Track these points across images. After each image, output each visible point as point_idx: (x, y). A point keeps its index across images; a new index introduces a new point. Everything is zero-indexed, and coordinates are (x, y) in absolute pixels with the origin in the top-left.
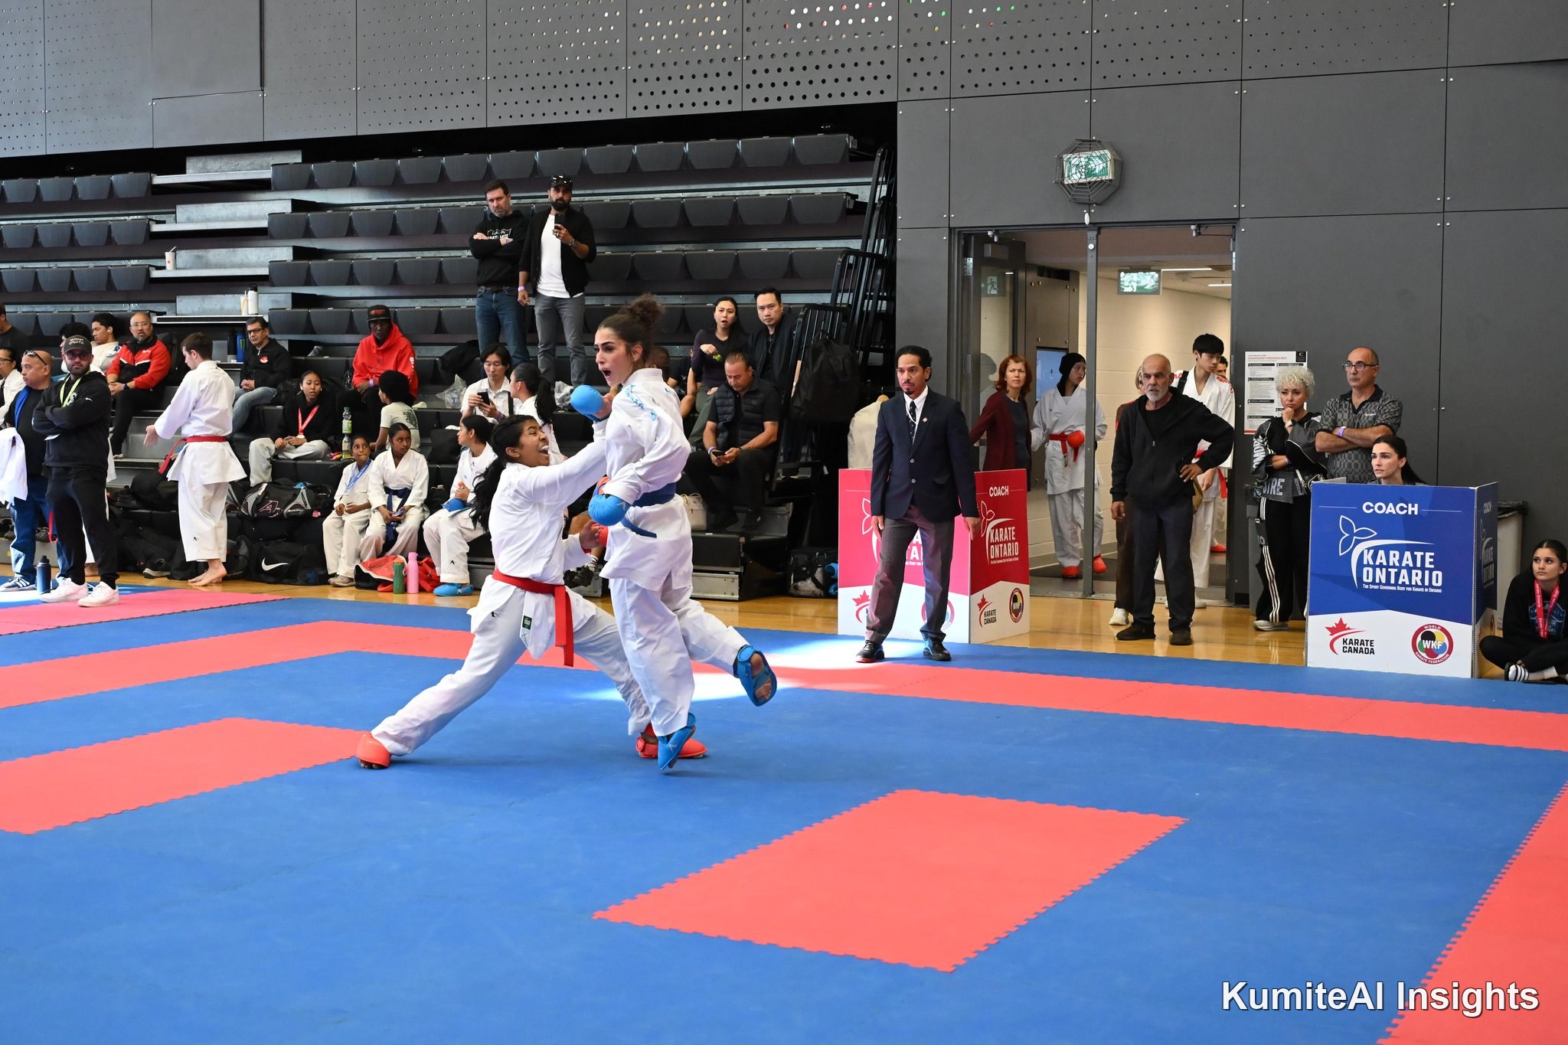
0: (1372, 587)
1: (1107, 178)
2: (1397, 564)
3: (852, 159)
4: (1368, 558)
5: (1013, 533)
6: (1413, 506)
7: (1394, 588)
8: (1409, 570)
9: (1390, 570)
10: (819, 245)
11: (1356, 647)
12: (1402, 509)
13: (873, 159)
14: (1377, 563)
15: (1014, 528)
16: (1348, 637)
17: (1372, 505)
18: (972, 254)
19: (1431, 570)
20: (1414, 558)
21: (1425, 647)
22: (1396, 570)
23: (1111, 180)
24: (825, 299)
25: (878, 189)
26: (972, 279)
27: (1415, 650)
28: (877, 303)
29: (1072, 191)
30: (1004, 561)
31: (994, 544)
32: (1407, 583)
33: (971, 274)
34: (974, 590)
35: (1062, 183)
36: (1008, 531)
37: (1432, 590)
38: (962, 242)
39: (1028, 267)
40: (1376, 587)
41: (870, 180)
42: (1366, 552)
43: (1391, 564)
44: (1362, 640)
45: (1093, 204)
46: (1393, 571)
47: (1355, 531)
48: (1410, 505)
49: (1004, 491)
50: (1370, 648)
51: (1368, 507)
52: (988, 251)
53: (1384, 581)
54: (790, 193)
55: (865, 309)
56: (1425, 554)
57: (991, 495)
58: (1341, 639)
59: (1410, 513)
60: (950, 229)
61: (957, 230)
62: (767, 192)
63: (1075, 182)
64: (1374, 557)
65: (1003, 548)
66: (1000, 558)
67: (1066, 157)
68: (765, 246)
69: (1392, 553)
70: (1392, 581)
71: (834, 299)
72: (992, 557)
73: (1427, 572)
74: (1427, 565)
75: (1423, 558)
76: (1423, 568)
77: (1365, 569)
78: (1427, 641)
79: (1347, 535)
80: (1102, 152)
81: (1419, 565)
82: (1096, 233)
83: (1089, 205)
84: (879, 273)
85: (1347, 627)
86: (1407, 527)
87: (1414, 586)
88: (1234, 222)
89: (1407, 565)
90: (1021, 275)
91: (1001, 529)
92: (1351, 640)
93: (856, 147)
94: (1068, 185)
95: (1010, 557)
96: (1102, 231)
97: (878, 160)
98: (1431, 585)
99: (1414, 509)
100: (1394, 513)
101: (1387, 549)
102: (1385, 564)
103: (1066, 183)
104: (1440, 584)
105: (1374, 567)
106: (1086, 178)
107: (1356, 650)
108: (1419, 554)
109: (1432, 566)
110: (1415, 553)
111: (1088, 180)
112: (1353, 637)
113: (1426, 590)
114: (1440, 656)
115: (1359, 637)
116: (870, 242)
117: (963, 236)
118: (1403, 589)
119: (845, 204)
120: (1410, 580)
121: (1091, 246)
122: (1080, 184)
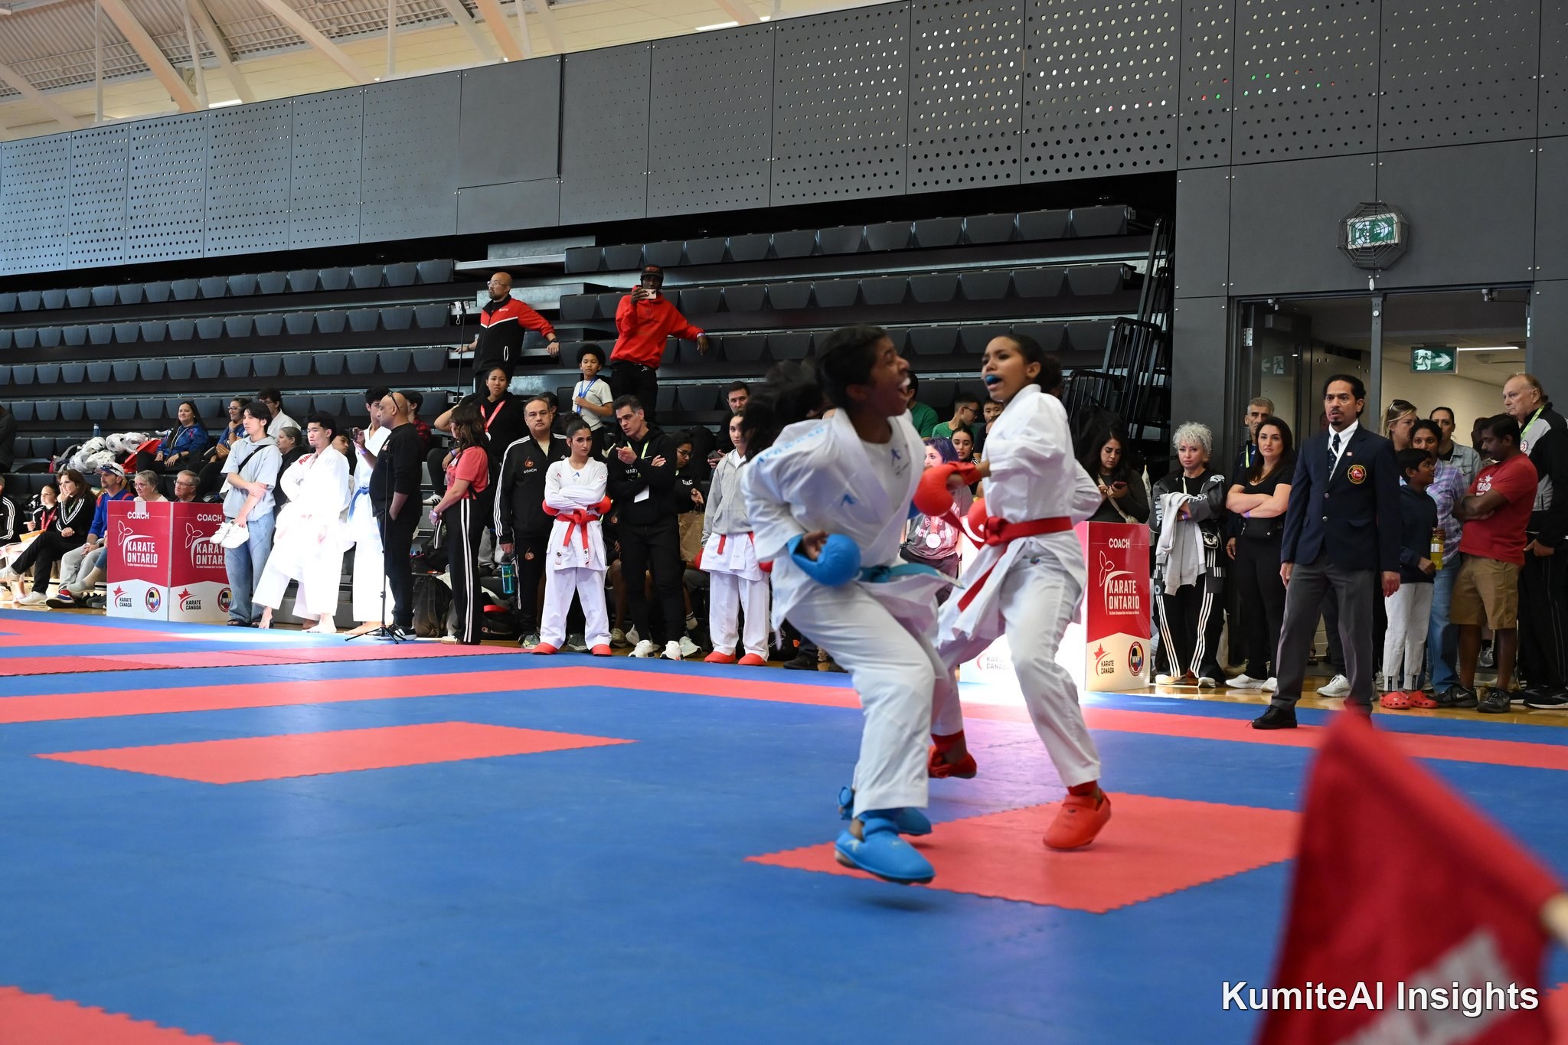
1: (1393, 242)
3: (1131, 234)
10: (1095, 318)
13: (1150, 232)
18: (1252, 324)
23: (1396, 244)
25: (1156, 262)
26: (1251, 349)
28: (1154, 376)
29: (1355, 255)
33: (1251, 344)
35: (1346, 249)
38: (1242, 311)
39: (1314, 343)
41: (1147, 254)
45: (1377, 269)
52: (1269, 320)
55: (1140, 382)
60: (1229, 298)
61: (1237, 299)
63: (1359, 247)
67: (1350, 222)
68: (1040, 320)
80: (1388, 216)
82: (1381, 299)
83: (1373, 270)
84: (1157, 343)
88: (1529, 285)
93: (1134, 219)
94: (1352, 250)
96: (1389, 296)
97: (1156, 230)
103: (1350, 248)
106: (1370, 242)
111: (1373, 244)
117: (1241, 306)
119: (1123, 277)
121: (1376, 313)
122: (1363, 248)
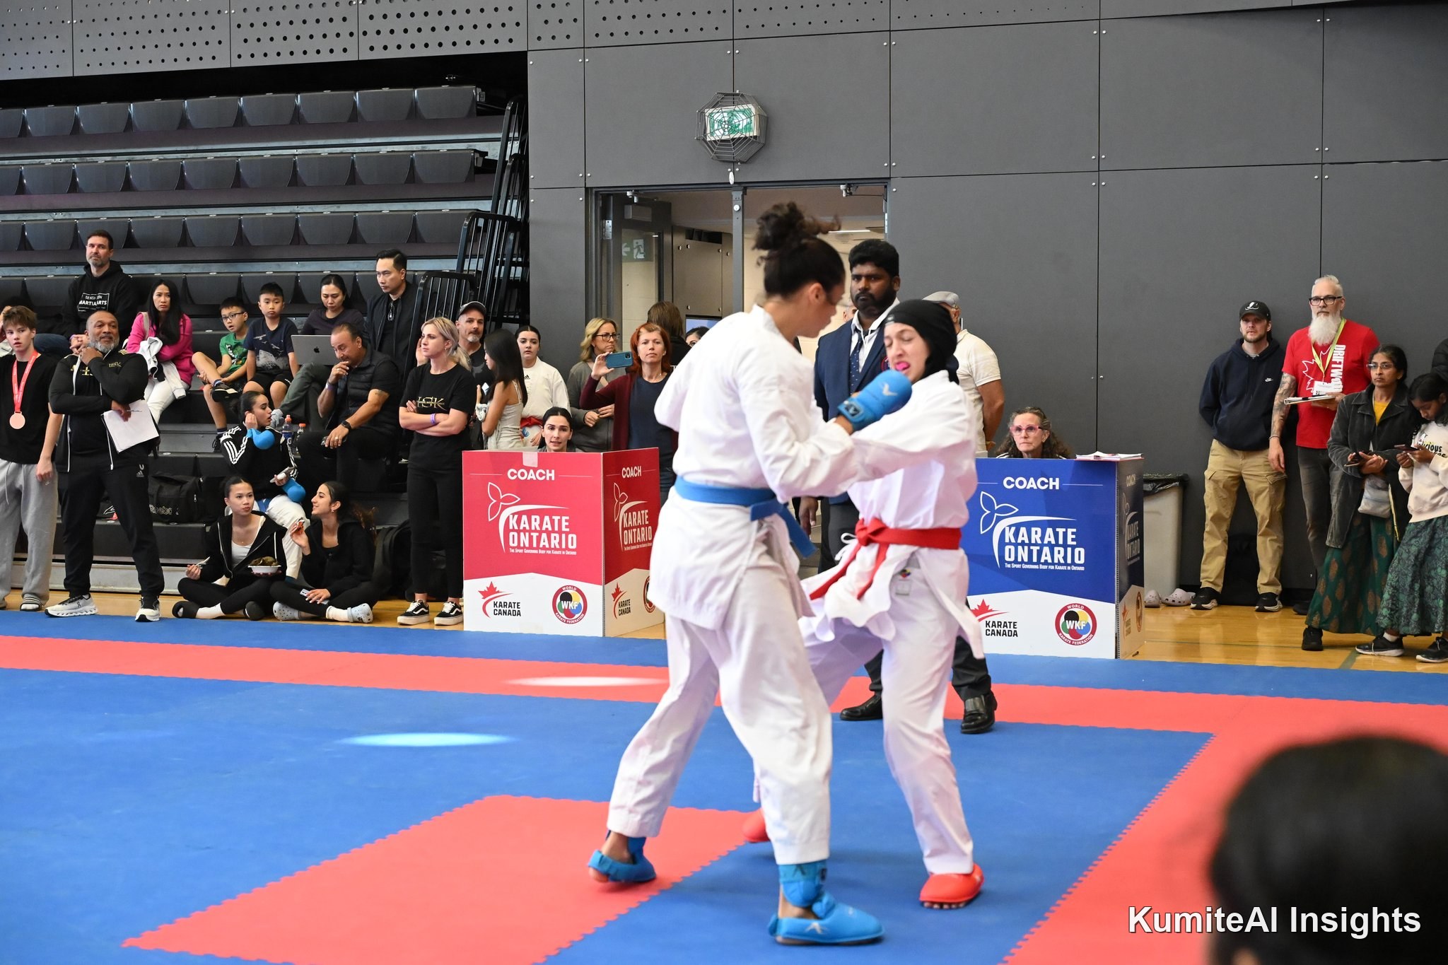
0: (1014, 566)
1: (752, 135)
2: (1039, 542)
3: (480, 113)
4: (1009, 535)
5: (647, 517)
6: (1054, 481)
7: (1036, 567)
8: (1052, 547)
9: (1032, 548)
10: (446, 207)
11: (999, 629)
12: (1043, 483)
13: (502, 113)
14: (1019, 541)
15: (647, 511)
16: (991, 619)
17: (1012, 480)
18: (611, 216)
19: (1073, 547)
20: (1056, 535)
21: (1068, 628)
22: (1038, 548)
23: (755, 137)
24: (450, 265)
25: (509, 145)
26: (612, 242)
27: (1059, 631)
28: (511, 269)
29: (715, 147)
30: (638, 547)
31: (627, 529)
32: (1050, 561)
33: (611, 238)
34: (607, 581)
35: (705, 140)
36: (641, 514)
37: (1074, 568)
38: (601, 205)
39: (674, 230)
40: (1018, 566)
41: (500, 135)
42: (1007, 529)
43: (1033, 542)
44: (1005, 622)
45: (737, 162)
46: (1035, 549)
47: (996, 508)
48: (1051, 479)
49: (636, 471)
50: (1013, 630)
51: (1009, 483)
52: (629, 213)
53: (1026, 560)
54: (415, 149)
55: (496, 276)
56: (1067, 530)
57: (624, 477)
58: (983, 622)
59: (1051, 488)
60: (587, 189)
61: (594, 190)
62: (390, 148)
63: (717, 138)
64: (1016, 535)
65: (636, 532)
66: (633, 544)
67: (708, 112)
68: (386, 208)
69: (1034, 529)
70: (1035, 560)
71: (461, 265)
72: (626, 543)
73: (1069, 550)
74: (1070, 542)
75: (1065, 534)
76: (1065, 546)
77: (1007, 548)
78: (1070, 621)
79: (988, 512)
80: (745, 107)
81: (1061, 542)
82: (741, 193)
83: (733, 163)
84: (511, 237)
85: (989, 609)
86: (1048, 502)
87: (1056, 564)
88: (885, 181)
89: (1049, 542)
90: (667, 238)
91: (634, 513)
92: (994, 622)
93: (483, 100)
94: (710, 141)
95: (644, 542)
96: (747, 191)
97: (507, 113)
98: (1073, 563)
99: (1055, 483)
100: (1035, 488)
101: (1029, 525)
102: (1027, 541)
103: (708, 139)
104: (1082, 561)
105: (1016, 545)
106: (729, 134)
107: (999, 633)
108: (1061, 531)
109: (1075, 543)
110: (1057, 530)
111: (732, 136)
112: (996, 619)
113: (1069, 568)
114: (1084, 637)
115: (1002, 619)
116: (501, 203)
117: (600, 197)
118: (1045, 567)
119: (472, 163)
120: (1053, 558)
121: (736, 208)
122: (722, 141)
